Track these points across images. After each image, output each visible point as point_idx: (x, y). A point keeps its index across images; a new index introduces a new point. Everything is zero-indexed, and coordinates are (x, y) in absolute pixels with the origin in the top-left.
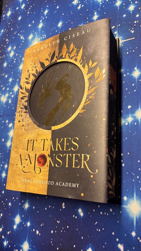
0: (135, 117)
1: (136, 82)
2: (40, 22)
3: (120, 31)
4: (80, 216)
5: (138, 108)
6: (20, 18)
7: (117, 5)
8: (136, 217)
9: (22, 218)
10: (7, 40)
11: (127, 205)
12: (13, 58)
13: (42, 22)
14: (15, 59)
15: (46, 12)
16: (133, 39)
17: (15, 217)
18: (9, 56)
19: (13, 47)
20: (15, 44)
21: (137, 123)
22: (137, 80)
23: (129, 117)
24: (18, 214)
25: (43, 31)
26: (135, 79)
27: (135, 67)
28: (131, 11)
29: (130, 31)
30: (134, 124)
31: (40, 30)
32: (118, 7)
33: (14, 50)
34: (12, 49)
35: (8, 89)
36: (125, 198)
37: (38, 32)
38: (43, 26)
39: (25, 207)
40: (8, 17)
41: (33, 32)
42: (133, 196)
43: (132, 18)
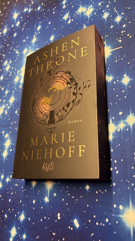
0: (127, 123)
1: (126, 88)
2: (34, 37)
3: (108, 41)
4: (76, 227)
5: (129, 114)
6: (15, 35)
7: (104, 18)
8: (133, 227)
9: (18, 231)
10: (4, 55)
11: (122, 214)
12: (9, 71)
13: (35, 37)
14: (11, 73)
15: (39, 28)
16: (121, 48)
17: (10, 229)
18: (6, 70)
19: (9, 61)
20: (11, 59)
21: (129, 129)
22: (126, 87)
23: (120, 123)
24: (13, 226)
25: (36, 45)
26: (125, 86)
27: (125, 74)
28: (118, 22)
29: (117, 40)
30: (126, 130)
31: (33, 45)
32: (105, 20)
33: (10, 64)
34: (8, 63)
35: (4, 101)
36: (121, 207)
37: (32, 46)
38: (36, 41)
39: (21, 219)
40: (5, 34)
41: (27, 47)
42: (129, 205)
43: (119, 28)
